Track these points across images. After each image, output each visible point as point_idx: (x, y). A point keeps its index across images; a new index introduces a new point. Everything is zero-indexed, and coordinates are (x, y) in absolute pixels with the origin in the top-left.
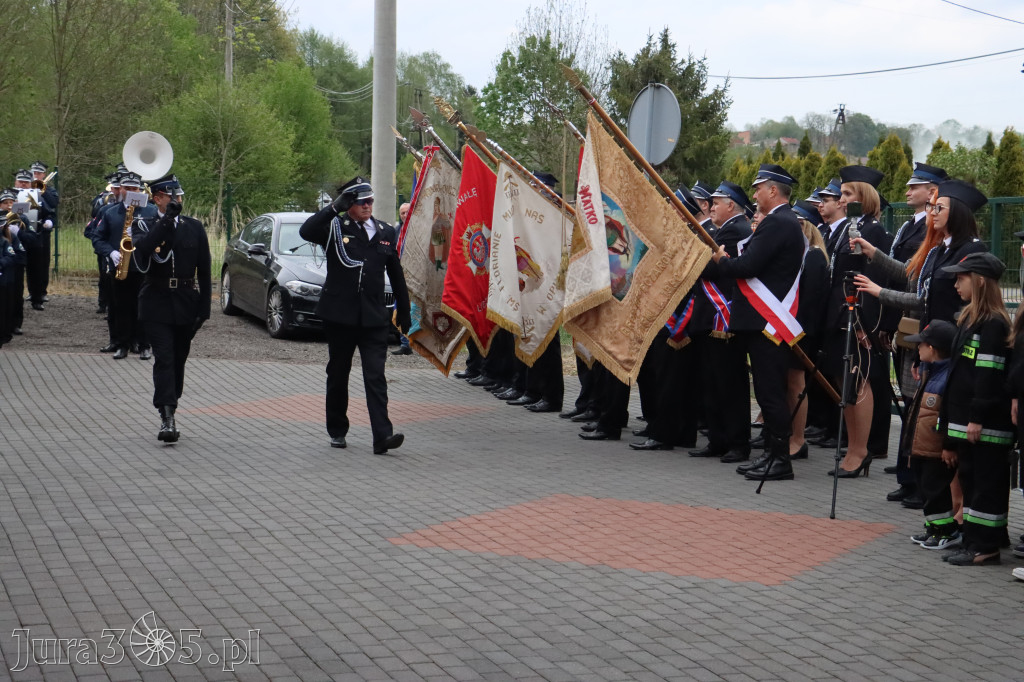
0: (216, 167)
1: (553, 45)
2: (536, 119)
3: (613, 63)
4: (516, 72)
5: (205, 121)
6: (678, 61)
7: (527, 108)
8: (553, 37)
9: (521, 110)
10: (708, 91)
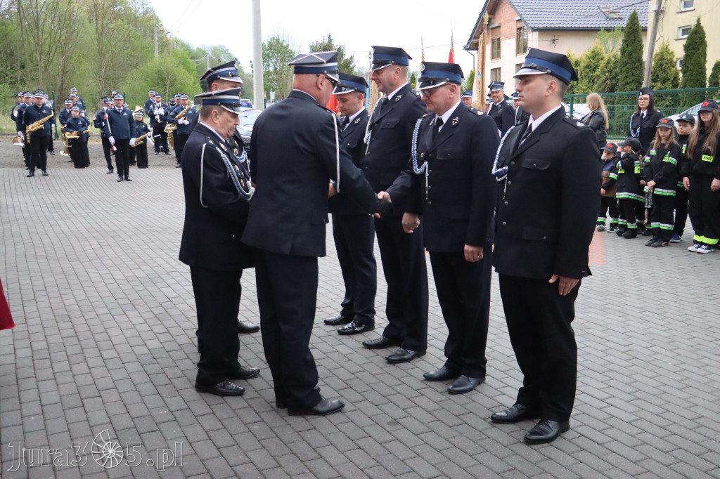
0: (165, 91)
1: (281, 40)
2: (275, 69)
3: (311, 47)
4: (267, 50)
5: (159, 72)
6: (335, 46)
7: (271, 65)
8: (280, 37)
9: (269, 65)
10: (347, 56)
